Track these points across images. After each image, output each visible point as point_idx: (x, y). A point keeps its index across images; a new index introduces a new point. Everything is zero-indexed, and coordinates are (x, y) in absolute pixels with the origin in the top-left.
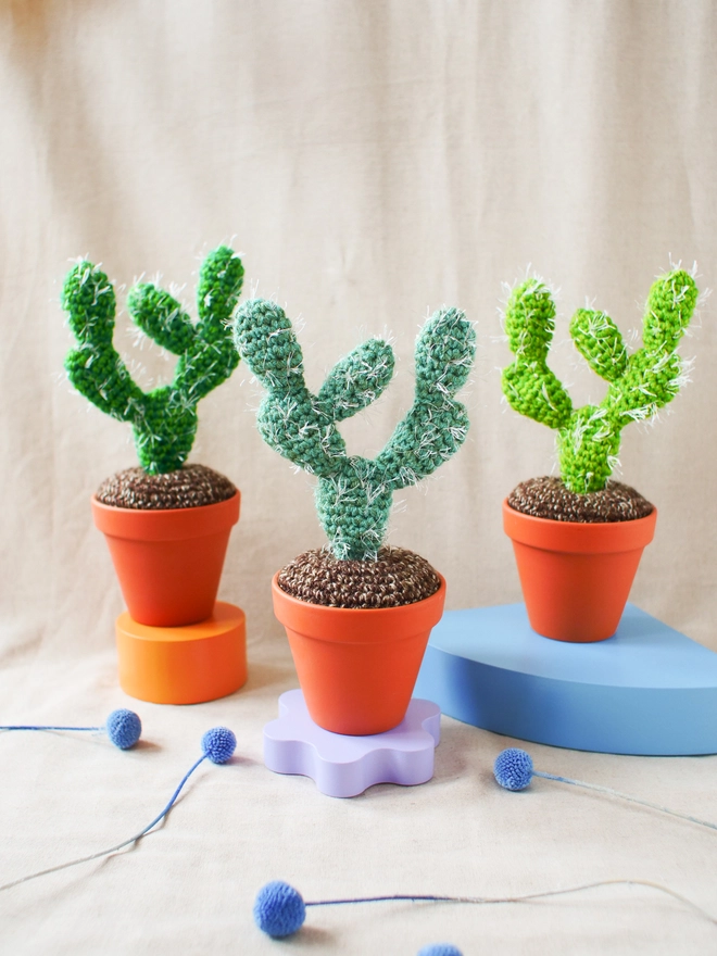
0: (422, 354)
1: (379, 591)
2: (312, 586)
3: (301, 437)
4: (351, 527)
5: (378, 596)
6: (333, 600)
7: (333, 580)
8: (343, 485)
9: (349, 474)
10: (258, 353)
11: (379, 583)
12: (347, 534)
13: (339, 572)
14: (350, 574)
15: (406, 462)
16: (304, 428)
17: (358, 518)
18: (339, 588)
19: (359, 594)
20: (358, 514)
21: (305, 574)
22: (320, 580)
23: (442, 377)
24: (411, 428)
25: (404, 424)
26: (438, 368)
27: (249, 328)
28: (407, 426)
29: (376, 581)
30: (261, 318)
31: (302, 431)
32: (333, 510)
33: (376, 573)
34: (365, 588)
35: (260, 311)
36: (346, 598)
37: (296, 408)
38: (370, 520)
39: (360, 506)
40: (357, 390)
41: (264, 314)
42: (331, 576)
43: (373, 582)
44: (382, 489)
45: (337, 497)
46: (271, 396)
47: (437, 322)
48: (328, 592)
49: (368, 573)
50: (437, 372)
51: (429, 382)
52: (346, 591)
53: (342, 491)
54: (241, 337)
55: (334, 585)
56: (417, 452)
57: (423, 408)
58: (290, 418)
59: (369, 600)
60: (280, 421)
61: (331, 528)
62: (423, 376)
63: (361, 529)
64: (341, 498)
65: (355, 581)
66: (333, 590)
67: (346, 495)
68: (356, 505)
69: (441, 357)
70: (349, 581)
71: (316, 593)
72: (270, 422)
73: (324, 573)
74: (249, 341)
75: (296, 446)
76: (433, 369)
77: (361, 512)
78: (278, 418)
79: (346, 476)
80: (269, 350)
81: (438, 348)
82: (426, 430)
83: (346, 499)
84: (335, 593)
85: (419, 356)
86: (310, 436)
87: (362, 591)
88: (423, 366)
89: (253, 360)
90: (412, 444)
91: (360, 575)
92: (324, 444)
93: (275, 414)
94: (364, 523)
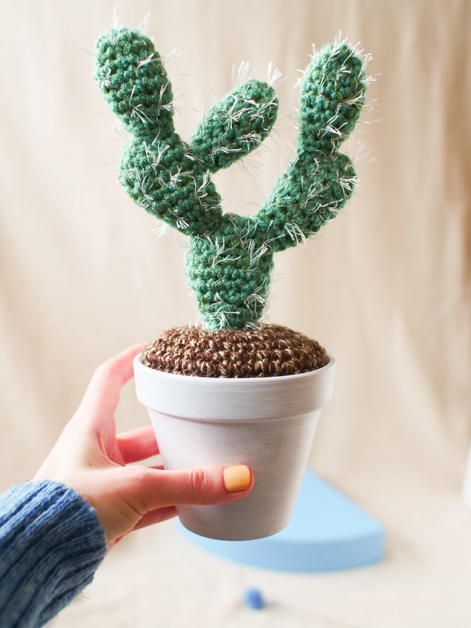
0: (311, 92)
1: (276, 358)
2: (193, 358)
3: (172, 185)
4: (231, 293)
5: (277, 362)
6: (223, 371)
7: (218, 347)
8: (221, 245)
9: (226, 232)
10: (123, 86)
11: (272, 348)
12: (226, 301)
13: (224, 340)
14: (237, 341)
15: (290, 218)
16: (176, 175)
17: (238, 281)
18: (228, 356)
19: (254, 362)
20: (238, 276)
21: (181, 346)
22: (202, 351)
23: (332, 120)
24: (295, 179)
25: (286, 176)
26: (329, 108)
27: (113, 57)
28: (290, 177)
29: (268, 346)
30: (127, 46)
31: (175, 178)
32: (209, 274)
33: (266, 338)
34: (259, 355)
35: (126, 39)
36: (239, 367)
37: (166, 153)
38: (252, 283)
39: (240, 267)
40: (238, 132)
41: (131, 42)
42: (215, 345)
43: (264, 348)
44: (263, 250)
45: (214, 258)
46: (137, 139)
47: (327, 56)
48: (215, 362)
49: (256, 339)
50: (327, 112)
51: (317, 125)
52: (236, 360)
53: (220, 251)
54: (104, 68)
55: (222, 353)
56: (304, 205)
57: (308, 157)
58: (161, 163)
59: (266, 368)
60: (148, 167)
61: (206, 296)
62: (310, 119)
63: (242, 295)
64: (218, 259)
65: (244, 348)
66: (221, 359)
67: (223, 256)
68: (235, 265)
69: (333, 95)
70: (237, 349)
71: (201, 365)
72: (135, 169)
73: (206, 343)
74: (113, 72)
75: (167, 197)
76: (322, 110)
77: (242, 274)
78: (145, 164)
79: (222, 234)
80: (137, 81)
81: (329, 85)
82: (312, 182)
83: (225, 260)
84: (225, 363)
85: (307, 95)
86: (182, 184)
87: (255, 359)
88: (311, 106)
89: (118, 94)
90: (297, 197)
91: (249, 341)
92: (201, 194)
93: (142, 159)
94: (246, 287)
